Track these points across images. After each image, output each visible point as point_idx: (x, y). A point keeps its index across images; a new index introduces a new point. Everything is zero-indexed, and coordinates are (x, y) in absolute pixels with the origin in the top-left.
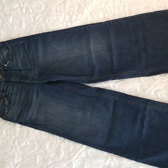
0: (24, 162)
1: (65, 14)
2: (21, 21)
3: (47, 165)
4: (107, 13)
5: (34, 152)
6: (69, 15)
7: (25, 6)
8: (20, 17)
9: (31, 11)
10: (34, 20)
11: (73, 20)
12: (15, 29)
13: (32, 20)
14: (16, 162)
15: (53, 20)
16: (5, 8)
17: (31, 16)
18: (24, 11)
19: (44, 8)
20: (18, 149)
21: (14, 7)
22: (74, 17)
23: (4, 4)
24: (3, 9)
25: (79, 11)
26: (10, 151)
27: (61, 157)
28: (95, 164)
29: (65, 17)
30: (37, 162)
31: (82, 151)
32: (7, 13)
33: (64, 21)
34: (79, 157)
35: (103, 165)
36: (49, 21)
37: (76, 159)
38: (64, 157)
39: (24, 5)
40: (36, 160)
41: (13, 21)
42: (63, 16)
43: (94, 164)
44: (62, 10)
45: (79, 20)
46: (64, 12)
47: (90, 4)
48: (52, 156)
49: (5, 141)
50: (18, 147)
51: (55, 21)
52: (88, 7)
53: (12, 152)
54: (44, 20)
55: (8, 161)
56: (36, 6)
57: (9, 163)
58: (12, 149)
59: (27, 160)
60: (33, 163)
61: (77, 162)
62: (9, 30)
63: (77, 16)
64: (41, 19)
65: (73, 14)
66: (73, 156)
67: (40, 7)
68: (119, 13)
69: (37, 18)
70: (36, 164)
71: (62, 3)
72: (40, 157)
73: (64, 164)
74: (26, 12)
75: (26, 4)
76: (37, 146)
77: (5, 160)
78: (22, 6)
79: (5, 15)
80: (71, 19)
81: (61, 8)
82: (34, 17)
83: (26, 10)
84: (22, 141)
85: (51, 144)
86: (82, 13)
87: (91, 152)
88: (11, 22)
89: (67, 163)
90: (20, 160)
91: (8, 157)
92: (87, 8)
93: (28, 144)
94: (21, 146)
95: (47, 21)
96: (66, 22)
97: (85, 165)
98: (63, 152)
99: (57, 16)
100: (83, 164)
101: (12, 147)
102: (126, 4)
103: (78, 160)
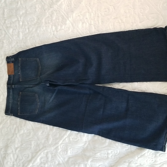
0: (23, 147)
1: (52, 25)
2: (19, 32)
3: (39, 148)
4: (85, 24)
5: (30, 139)
6: (55, 26)
7: (22, 20)
8: (18, 29)
9: (26, 23)
10: (29, 31)
11: (58, 30)
12: (15, 39)
13: (27, 31)
14: (16, 146)
15: (43, 31)
16: (7, 22)
17: (27, 27)
18: (21, 23)
19: (36, 20)
20: (18, 136)
21: (14, 20)
22: (59, 28)
23: (6, 18)
24: (5, 23)
25: (62, 22)
26: (12, 138)
27: (50, 142)
28: (77, 148)
29: (52, 27)
30: (32, 146)
31: (66, 138)
32: (8, 26)
33: (51, 31)
34: (63, 142)
35: (82, 148)
36: (40, 31)
37: (61, 144)
38: (52, 142)
39: (21, 18)
40: (31, 145)
41: (13, 32)
42: (50, 27)
43: (75, 148)
44: (50, 21)
45: (63, 29)
46: (51, 24)
47: (71, 16)
48: (43, 141)
49: (9, 129)
50: (18, 134)
51: (44, 31)
52: (70, 19)
53: (13, 138)
54: (36, 30)
55: (10, 146)
56: (30, 19)
57: (11, 147)
58: (13, 136)
59: (24, 145)
60: (29, 147)
61: (62, 146)
62: (10, 40)
63: (61, 26)
64: (34, 30)
65: (58, 25)
66: (59, 142)
67: (33, 20)
68: (94, 23)
69: (31, 29)
70: (31, 148)
71: (50, 15)
72: (34, 142)
73: (52, 148)
74: (23, 25)
75: (22, 18)
76: (32, 133)
77: (8, 144)
78: (19, 19)
79: (7, 27)
80: (56, 29)
81: (49, 20)
82: (28, 28)
83: (23, 22)
84: (21, 129)
85: (43, 132)
86: (65, 24)
87: (72, 138)
88: (11, 33)
89: (55, 147)
90: (19, 145)
91: (11, 142)
92: (68, 20)
93: (26, 131)
94: (20, 133)
95: (38, 31)
96: (53, 32)
97: (69, 149)
98: (52, 139)
99: (46, 26)
100: (67, 148)
101: (14, 134)
102: (100, 15)
103: (63, 145)
